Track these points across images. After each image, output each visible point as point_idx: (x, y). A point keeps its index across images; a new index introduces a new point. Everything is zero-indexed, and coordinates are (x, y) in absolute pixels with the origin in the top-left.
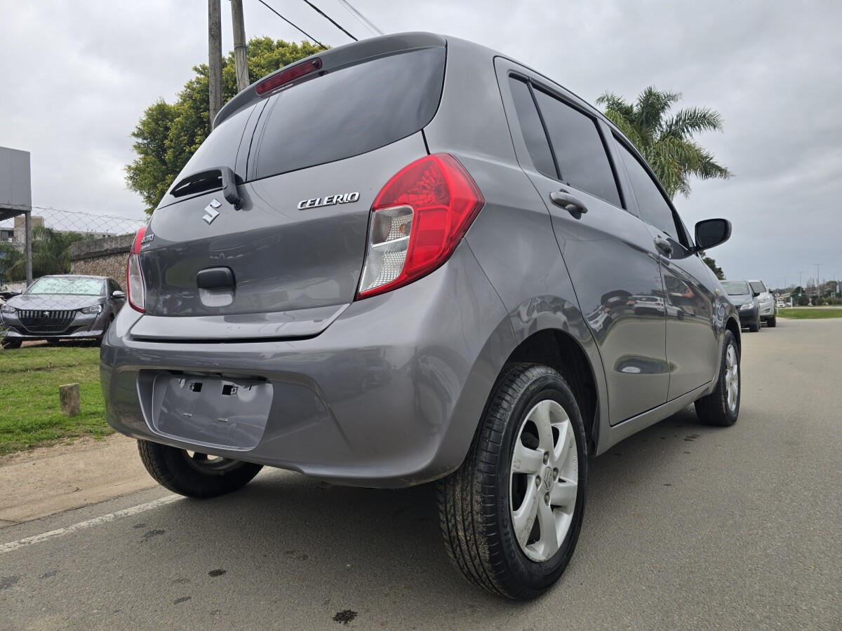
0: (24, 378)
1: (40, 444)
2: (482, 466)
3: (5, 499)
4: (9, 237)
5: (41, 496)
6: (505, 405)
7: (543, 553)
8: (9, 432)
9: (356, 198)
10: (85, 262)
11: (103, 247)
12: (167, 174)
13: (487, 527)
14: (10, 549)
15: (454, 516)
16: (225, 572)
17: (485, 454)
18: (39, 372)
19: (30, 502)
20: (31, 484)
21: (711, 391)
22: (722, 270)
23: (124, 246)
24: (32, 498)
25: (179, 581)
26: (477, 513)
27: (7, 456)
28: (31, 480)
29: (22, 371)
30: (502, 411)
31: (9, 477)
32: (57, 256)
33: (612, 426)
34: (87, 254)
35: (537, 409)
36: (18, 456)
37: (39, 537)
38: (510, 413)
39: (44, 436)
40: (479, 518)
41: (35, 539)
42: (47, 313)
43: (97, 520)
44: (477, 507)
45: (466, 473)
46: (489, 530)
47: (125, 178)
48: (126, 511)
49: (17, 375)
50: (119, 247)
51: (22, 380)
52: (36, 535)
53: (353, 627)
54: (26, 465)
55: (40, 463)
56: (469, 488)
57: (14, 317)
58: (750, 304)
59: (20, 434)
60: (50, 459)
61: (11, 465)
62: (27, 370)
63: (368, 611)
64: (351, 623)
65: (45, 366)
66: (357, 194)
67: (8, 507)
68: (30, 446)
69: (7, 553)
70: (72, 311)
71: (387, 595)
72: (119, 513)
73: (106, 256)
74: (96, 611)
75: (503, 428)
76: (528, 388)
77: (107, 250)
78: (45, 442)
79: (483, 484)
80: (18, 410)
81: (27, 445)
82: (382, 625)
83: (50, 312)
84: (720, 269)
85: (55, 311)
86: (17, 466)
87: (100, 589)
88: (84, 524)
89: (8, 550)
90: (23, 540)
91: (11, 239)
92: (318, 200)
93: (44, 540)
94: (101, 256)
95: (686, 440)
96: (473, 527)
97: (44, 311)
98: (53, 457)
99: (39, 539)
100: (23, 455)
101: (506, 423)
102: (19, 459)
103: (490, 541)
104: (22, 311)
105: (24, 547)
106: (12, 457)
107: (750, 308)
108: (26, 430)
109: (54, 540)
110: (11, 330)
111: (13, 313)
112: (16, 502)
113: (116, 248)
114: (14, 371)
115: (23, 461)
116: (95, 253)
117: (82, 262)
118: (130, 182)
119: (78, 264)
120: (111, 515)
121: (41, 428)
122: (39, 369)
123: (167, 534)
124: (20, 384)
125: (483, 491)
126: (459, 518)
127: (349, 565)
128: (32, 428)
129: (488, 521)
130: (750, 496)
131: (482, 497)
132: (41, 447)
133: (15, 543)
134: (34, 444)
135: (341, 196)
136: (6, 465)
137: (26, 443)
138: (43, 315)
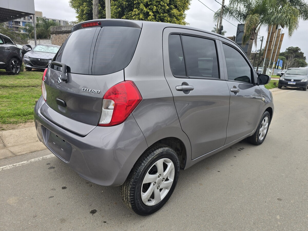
0: (28, 89)
1: (28, 121)
2: (131, 183)
3: (15, 142)
4: (30, 19)
5: (26, 142)
6: (143, 164)
7: (154, 203)
8: (19, 115)
9: (99, 92)
10: (56, 35)
11: (61, 29)
12: (84, 2)
13: (131, 200)
14: (10, 168)
15: (123, 194)
16: (66, 188)
17: (133, 180)
18: (33, 87)
19: (22, 144)
20: (23, 137)
21: (251, 135)
22: (306, 58)
23: (69, 30)
24: (23, 143)
25: (52, 189)
26: (128, 196)
27: (17, 125)
28: (24, 136)
29: (27, 86)
30: (141, 166)
31: (17, 134)
32: (47, 30)
33: (192, 160)
34: (56, 31)
35: (157, 162)
36: (21, 125)
37: (19, 164)
38: (144, 167)
39: (30, 118)
40: (129, 197)
41: (17, 164)
42: (39, 60)
43: (37, 159)
44: (129, 194)
45: (127, 184)
46: (132, 201)
47: (69, 2)
48: (46, 156)
49: (26, 88)
50: (67, 30)
51: (28, 90)
52: (18, 162)
53: (94, 216)
54: (23, 130)
55: (27, 129)
56: (127, 188)
57: (28, 60)
58: (306, 80)
59: (22, 117)
60: (31, 128)
61: (18, 129)
62: (29, 86)
63: (101, 211)
64: (94, 215)
65: (35, 85)
66: (99, 91)
67: (15, 146)
68: (25, 122)
69: (8, 169)
70: (48, 60)
71: (108, 205)
72: (44, 157)
73: (63, 33)
74: (27, 197)
75: (140, 172)
76: (153, 158)
77: (63, 31)
78: (30, 120)
79: (131, 188)
80: (24, 105)
81: (24, 121)
82: (102, 217)
83: (40, 59)
84: (305, 57)
85: (42, 59)
86: (20, 130)
87: (30, 189)
88: (33, 160)
89: (9, 168)
90: (14, 164)
91: (31, 20)
92: (88, 89)
93: (20, 165)
94: (61, 33)
95: (239, 150)
96: (127, 199)
97: (38, 59)
98: (32, 127)
99: (19, 165)
100: (22, 125)
101: (142, 170)
102: (21, 126)
103: (132, 204)
104: (31, 58)
105: (14, 168)
106: (19, 126)
107: (305, 81)
108: (24, 115)
109: (23, 166)
110: (27, 64)
111: (28, 58)
112: (18, 144)
113: (66, 31)
114: (25, 87)
115: (22, 128)
116: (59, 31)
117: (55, 35)
118: (71, 4)
119: (53, 35)
120: (42, 157)
121: (30, 115)
122: (33, 86)
123: (55, 169)
124: (27, 92)
125: (131, 190)
126: (124, 195)
127: (102, 191)
128: (26, 114)
129: (131, 199)
130: (243, 181)
131: (130, 192)
132: (29, 122)
133: (11, 165)
134: (26, 121)
135: (95, 90)
136: (17, 129)
137: (24, 120)
138: (38, 60)
